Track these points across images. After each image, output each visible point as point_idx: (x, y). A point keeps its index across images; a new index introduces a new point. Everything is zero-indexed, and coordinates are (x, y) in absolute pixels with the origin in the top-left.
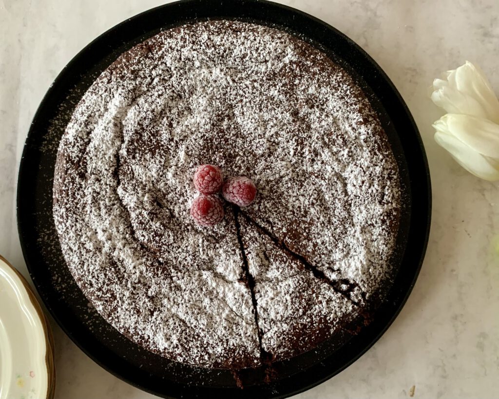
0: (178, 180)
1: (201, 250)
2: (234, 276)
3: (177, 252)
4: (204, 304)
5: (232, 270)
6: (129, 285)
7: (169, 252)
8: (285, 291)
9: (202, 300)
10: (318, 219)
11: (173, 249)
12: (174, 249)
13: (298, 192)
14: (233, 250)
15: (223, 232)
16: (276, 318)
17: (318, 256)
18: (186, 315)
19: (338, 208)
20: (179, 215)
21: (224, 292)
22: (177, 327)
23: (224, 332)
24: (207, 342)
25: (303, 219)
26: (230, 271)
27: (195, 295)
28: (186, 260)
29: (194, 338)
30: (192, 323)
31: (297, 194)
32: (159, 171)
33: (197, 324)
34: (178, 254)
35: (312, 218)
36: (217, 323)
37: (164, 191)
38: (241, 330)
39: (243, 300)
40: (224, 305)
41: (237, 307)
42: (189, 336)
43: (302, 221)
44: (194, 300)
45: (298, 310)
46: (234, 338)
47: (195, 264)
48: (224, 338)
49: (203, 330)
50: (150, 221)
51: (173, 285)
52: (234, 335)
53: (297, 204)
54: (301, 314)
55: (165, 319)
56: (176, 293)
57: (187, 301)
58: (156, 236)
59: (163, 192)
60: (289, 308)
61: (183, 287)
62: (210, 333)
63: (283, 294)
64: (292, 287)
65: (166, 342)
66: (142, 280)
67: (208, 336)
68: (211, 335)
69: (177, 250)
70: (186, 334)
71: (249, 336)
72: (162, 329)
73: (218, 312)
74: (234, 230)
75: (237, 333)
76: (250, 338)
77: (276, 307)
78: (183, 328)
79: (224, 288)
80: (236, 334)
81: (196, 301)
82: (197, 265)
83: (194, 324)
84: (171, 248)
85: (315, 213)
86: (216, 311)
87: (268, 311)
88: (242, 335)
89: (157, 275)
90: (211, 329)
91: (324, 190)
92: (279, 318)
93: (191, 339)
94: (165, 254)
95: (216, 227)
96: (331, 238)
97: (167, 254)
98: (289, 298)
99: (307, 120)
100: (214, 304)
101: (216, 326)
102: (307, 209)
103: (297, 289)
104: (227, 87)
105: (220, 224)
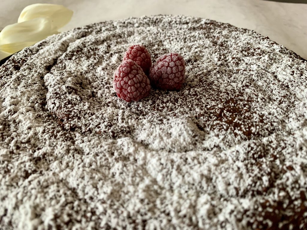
0: (106, 73)
1: (120, 118)
2: (160, 142)
3: (89, 119)
4: (112, 171)
5: (158, 136)
6: (12, 144)
7: (79, 118)
8: (233, 159)
9: (111, 165)
10: (257, 96)
11: (85, 115)
12: (87, 116)
13: (228, 80)
14: (160, 120)
15: (149, 110)
16: (228, 193)
17: (269, 123)
18: (80, 180)
19: (275, 89)
20: (102, 96)
21: (145, 158)
22: (60, 196)
23: (139, 205)
24: (107, 224)
25: (240, 97)
26: (156, 136)
27: (101, 158)
28: (99, 127)
29: (84, 216)
30: (87, 194)
31: (228, 82)
32: (90, 66)
33: (96, 193)
34: (91, 121)
35: (250, 96)
36: (130, 194)
37: (91, 80)
38: (169, 206)
39: (172, 166)
40: (143, 174)
41: (163, 175)
42: (77, 212)
43: (239, 99)
44: (98, 164)
45: (260, 179)
46: (156, 219)
47: (110, 130)
48: (139, 217)
49: (104, 202)
50: (67, 93)
51: (72, 147)
52: (158, 213)
53: (230, 88)
54: (266, 184)
55: (45, 184)
56: (73, 156)
57: (87, 165)
58: (69, 104)
59: (89, 80)
60: (246, 176)
61: (87, 150)
62: (115, 207)
63: (231, 161)
64: (242, 152)
65: (32, 219)
66: (32, 141)
67: (109, 211)
68: (116, 211)
69: (90, 117)
70: (73, 208)
71: (185, 216)
72: (33, 198)
73: (132, 181)
74: (161, 107)
75: (162, 210)
76: (187, 221)
77: (224, 174)
78: (70, 199)
79: (146, 154)
80: (162, 212)
81: (101, 166)
82: (112, 132)
83: (90, 194)
84: (83, 114)
85: (251, 92)
86: (130, 179)
87: (213, 181)
88: (172, 214)
89: (55, 137)
90: (118, 201)
91: (256, 78)
92: (232, 192)
93: (79, 218)
94: (73, 119)
95: (140, 106)
96: (278, 109)
97: (76, 120)
98: (240, 164)
99: (225, 45)
100: (128, 170)
101: (127, 197)
102: (242, 91)
103: (250, 155)
104: (157, 33)
105: (146, 103)
